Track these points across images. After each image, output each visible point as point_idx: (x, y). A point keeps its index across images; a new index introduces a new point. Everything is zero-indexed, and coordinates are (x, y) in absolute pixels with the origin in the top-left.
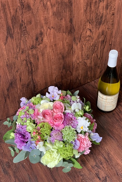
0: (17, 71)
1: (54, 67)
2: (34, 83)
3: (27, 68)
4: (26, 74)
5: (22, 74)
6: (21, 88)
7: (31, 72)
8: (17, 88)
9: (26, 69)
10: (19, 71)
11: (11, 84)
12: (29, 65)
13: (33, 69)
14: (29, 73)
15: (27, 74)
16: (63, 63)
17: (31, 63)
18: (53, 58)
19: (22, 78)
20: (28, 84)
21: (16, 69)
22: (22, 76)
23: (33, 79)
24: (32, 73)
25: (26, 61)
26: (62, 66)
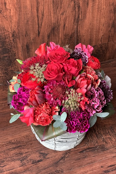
0: (62, 14)
1: (103, 20)
2: (77, 36)
3: (74, 12)
4: (71, 20)
5: (67, 19)
6: (62, 39)
7: (77, 20)
8: (59, 37)
9: (72, 14)
10: (65, 14)
11: (53, 29)
12: (77, 10)
13: (80, 16)
14: (75, 20)
15: (73, 21)
16: (113, 18)
17: (79, 7)
18: (103, 9)
19: (66, 25)
20: (71, 35)
21: (62, 10)
22: (67, 22)
23: (78, 30)
24: (78, 22)
25: (74, 2)
26: (111, 22)
